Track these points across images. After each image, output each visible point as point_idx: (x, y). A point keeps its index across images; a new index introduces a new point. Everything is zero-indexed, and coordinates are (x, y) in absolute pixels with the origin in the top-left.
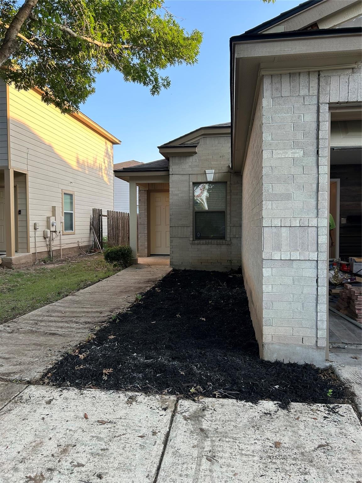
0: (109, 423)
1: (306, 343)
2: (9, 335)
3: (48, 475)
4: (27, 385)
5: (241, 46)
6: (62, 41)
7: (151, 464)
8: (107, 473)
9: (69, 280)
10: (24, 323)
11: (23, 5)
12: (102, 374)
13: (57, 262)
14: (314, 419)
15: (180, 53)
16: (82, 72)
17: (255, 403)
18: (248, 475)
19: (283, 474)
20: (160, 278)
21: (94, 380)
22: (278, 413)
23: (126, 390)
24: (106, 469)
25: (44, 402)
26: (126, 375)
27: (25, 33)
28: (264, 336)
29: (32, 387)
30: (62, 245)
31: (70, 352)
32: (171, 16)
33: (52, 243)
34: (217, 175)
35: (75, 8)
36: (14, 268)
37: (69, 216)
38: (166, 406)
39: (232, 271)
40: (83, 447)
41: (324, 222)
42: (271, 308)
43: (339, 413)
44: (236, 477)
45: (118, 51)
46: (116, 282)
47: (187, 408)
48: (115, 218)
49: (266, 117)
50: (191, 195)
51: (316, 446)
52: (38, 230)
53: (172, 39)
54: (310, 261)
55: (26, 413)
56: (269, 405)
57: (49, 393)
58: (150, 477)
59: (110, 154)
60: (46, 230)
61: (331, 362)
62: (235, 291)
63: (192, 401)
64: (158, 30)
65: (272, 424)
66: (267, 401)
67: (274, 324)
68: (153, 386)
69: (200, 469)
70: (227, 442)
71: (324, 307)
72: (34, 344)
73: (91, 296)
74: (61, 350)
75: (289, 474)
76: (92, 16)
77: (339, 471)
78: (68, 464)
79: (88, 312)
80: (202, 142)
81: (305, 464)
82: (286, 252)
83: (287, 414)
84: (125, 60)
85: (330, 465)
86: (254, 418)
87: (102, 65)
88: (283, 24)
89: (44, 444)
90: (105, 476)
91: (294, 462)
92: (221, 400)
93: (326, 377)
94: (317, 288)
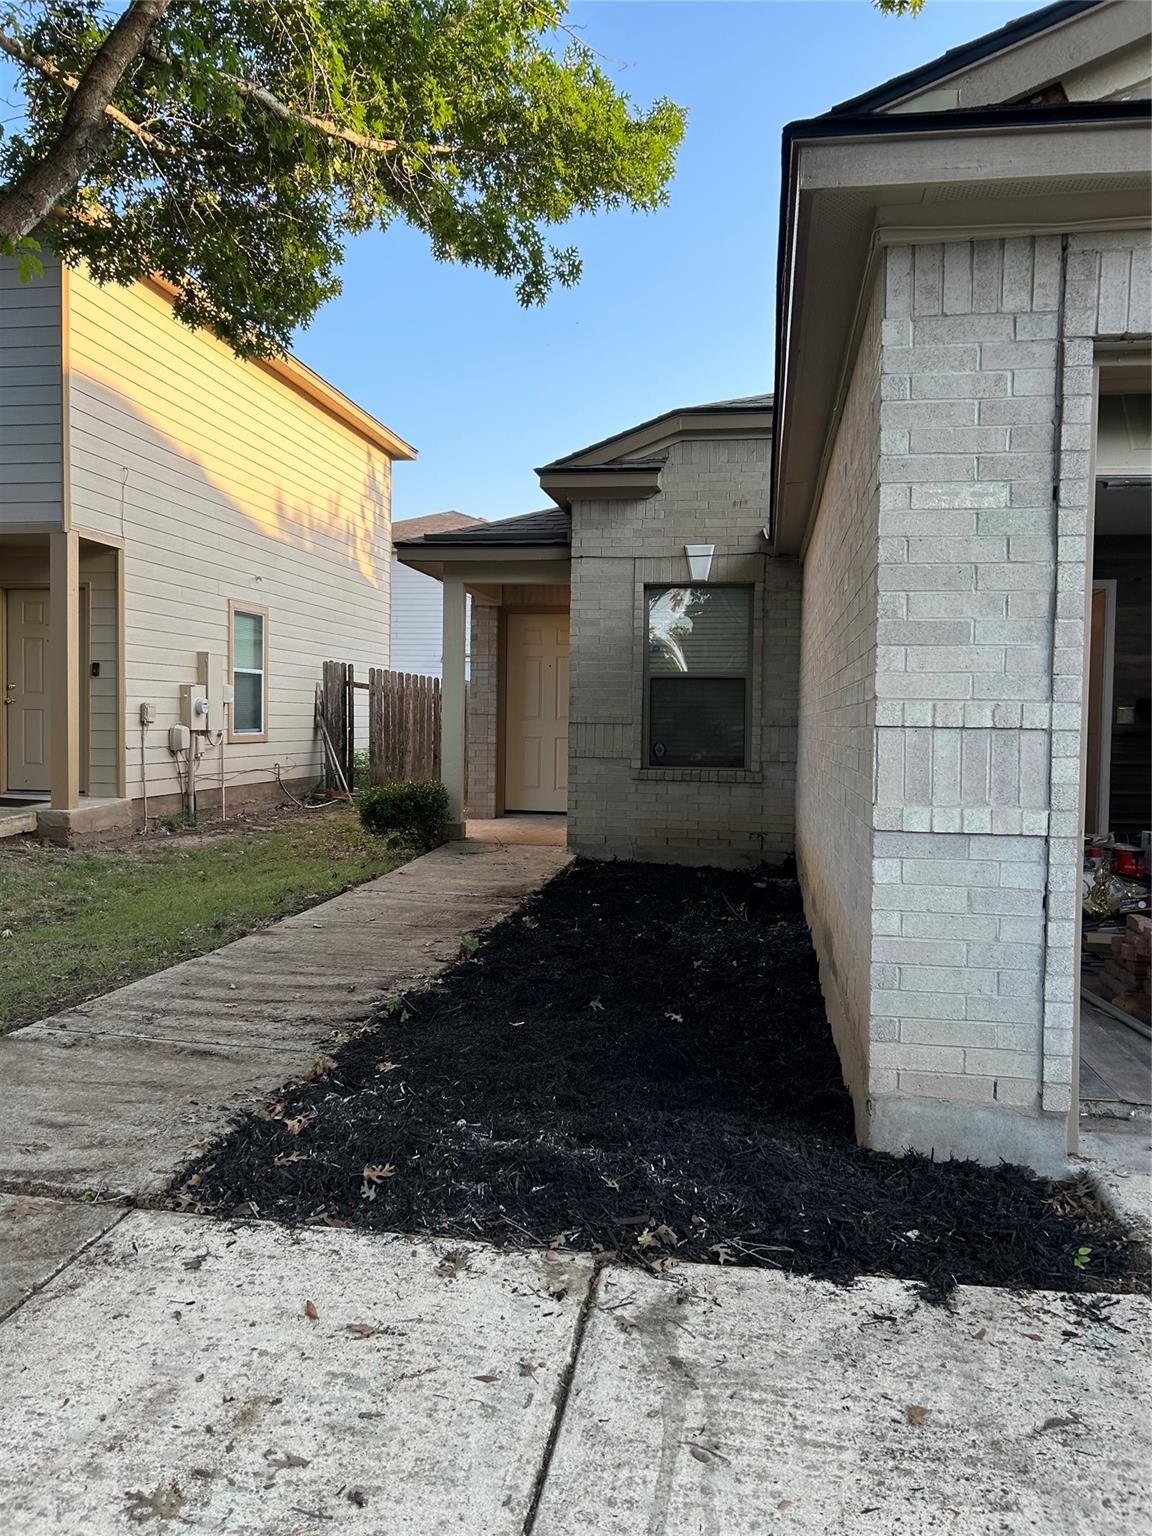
0: (382, 1332)
1: (1007, 1099)
2: (65, 1053)
3: (196, 1490)
4: (126, 1211)
5: (820, 152)
6: (242, 129)
7: (517, 1464)
8: (379, 1488)
9: (247, 885)
10: (110, 1018)
11: (125, 14)
12: (360, 1180)
13: (213, 828)
14: (1032, 1337)
15: (615, 173)
16: (301, 229)
17: (843, 1284)
18: (822, 1506)
19: (935, 1507)
20: (535, 885)
21: (334, 1198)
22: (916, 1316)
23: (436, 1234)
24: (378, 1476)
25: (178, 1264)
26: (435, 1185)
27: (126, 103)
28: (873, 1075)
29: (142, 1217)
30: (226, 777)
31: (256, 1110)
32: (586, 55)
33: (194, 769)
34: (722, 562)
35: (286, 25)
36: (75, 845)
37: (248, 685)
38: (563, 1286)
39: (767, 870)
40: (304, 1406)
41: (1073, 717)
42: (897, 986)
43: (1111, 1320)
44: (786, 1511)
45: (417, 165)
46: (397, 895)
47: (627, 1294)
48: (395, 695)
49: (893, 379)
50: (639, 623)
51: (1040, 1424)
52: (151, 726)
53: (590, 128)
54: (1024, 839)
55: (124, 1296)
56: (888, 1291)
57: (194, 1235)
58: (513, 1504)
59: (382, 489)
60: (178, 727)
61: (1085, 1160)
62: (774, 930)
63: (642, 1273)
64: (546, 98)
65: (897, 1351)
66: (883, 1280)
67: (905, 1036)
68: (519, 1221)
69: (671, 1482)
70: (755, 1402)
71: (1065, 984)
72: (143, 1083)
73: (318, 937)
74: (228, 1105)
75: (952, 1507)
76: (340, 51)
77: (1114, 1503)
78: (257, 1457)
79: (310, 987)
80: (676, 456)
81: (1003, 1477)
82: (947, 810)
83: (947, 1320)
84: (439, 193)
85: (1083, 1482)
86: (842, 1331)
87: (365, 207)
88: (954, 84)
89: (183, 1394)
90: (375, 1499)
91: (970, 1471)
92: (736, 1270)
93: (1068, 1208)
94: (1046, 926)
